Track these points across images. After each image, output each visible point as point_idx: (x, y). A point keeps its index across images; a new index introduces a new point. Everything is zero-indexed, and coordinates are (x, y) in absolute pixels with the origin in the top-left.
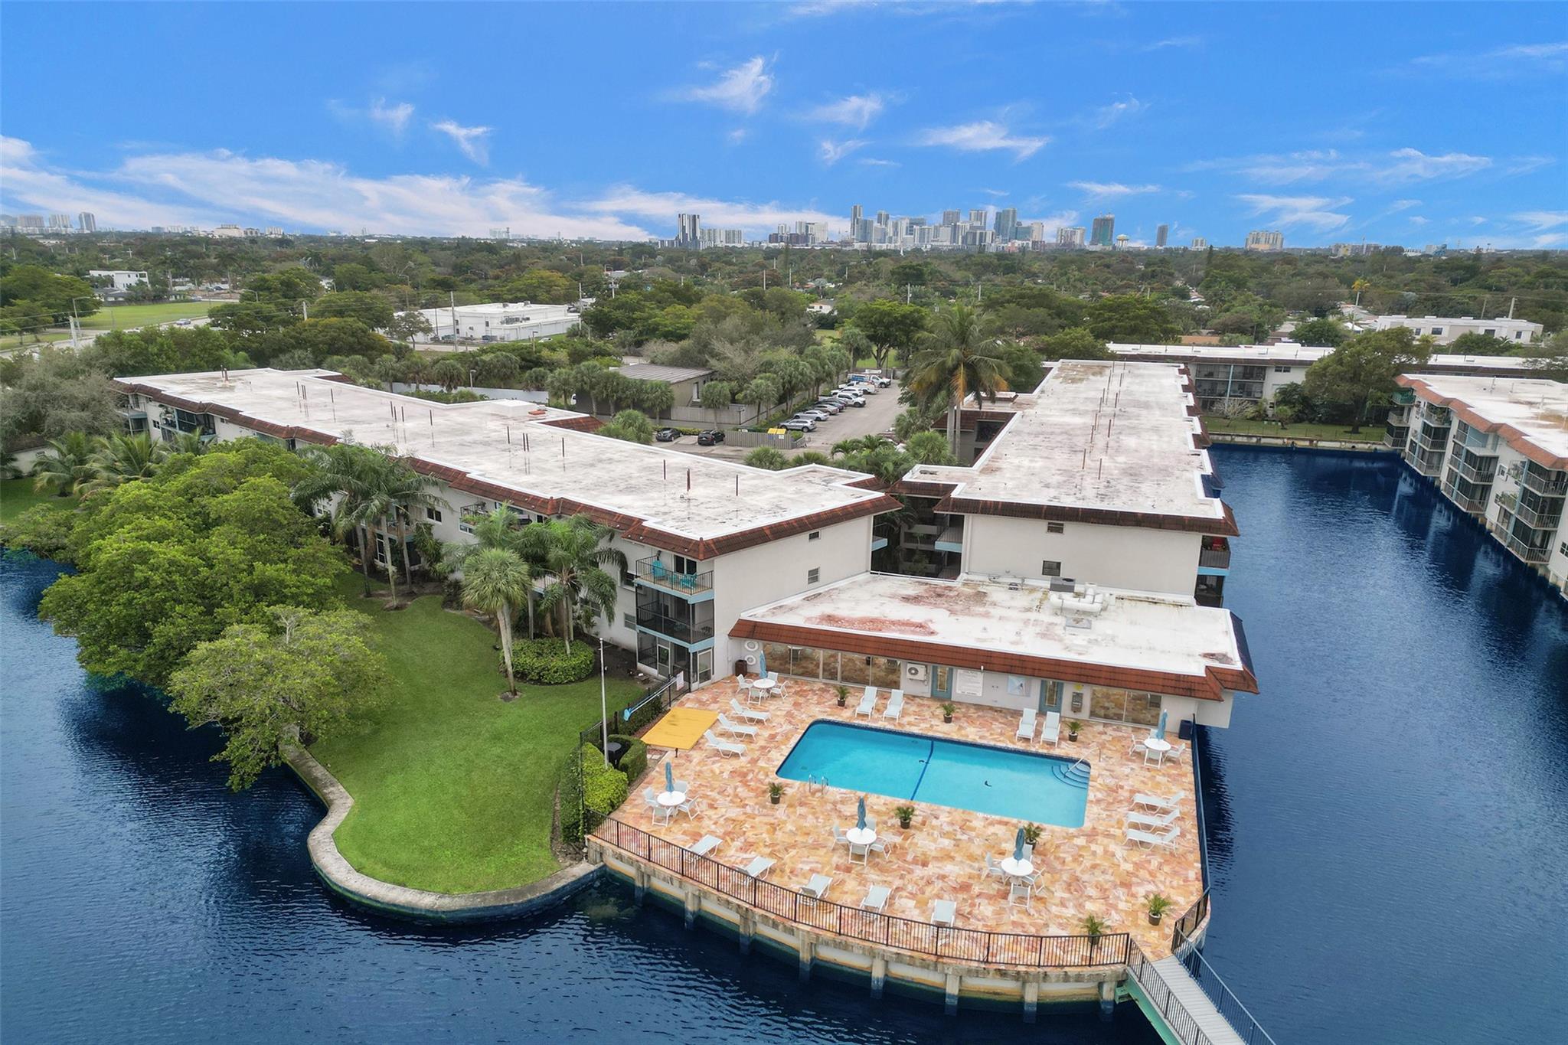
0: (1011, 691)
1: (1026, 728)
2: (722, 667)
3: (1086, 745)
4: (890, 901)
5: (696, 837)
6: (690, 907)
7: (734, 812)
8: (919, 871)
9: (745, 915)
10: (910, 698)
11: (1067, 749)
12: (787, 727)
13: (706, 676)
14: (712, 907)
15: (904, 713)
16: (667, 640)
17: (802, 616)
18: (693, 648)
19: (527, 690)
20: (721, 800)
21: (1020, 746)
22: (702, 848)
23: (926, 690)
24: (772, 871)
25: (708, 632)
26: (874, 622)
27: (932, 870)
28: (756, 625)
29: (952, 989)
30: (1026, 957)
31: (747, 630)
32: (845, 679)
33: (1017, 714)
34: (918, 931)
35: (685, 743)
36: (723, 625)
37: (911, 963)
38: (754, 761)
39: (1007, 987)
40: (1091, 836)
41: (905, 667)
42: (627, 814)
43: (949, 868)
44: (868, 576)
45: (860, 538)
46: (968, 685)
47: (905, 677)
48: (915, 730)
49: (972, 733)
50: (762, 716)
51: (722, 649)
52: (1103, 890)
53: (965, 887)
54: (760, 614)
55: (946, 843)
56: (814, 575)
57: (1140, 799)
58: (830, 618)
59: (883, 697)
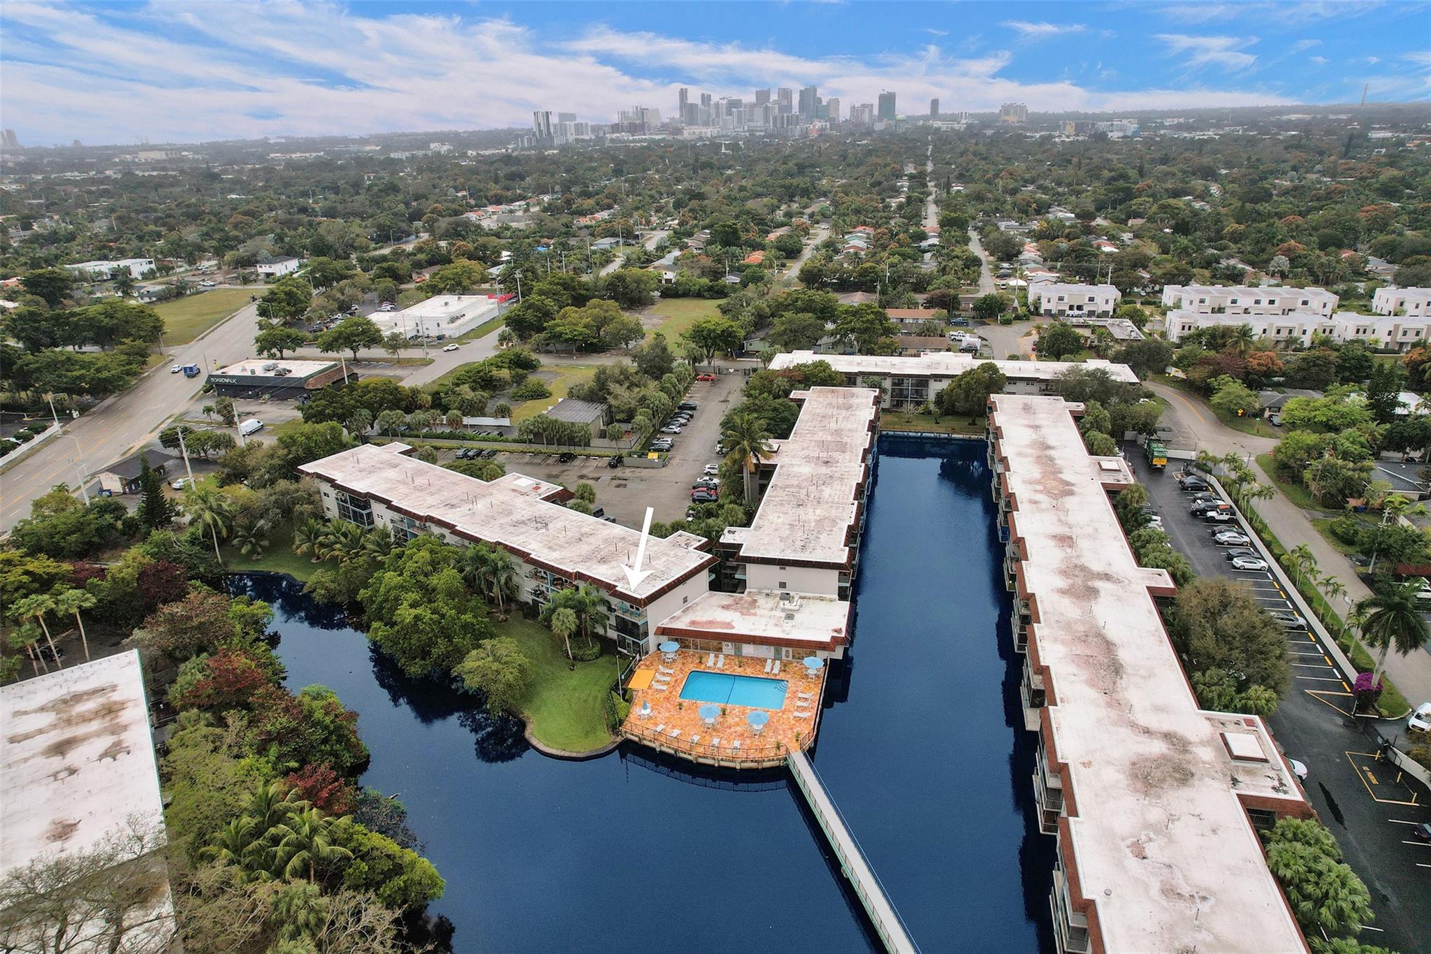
0: (766, 652)
1: (768, 669)
2: (652, 648)
3: (789, 673)
4: (719, 743)
5: (656, 725)
6: (658, 750)
7: (667, 714)
8: (728, 731)
9: (676, 751)
10: (727, 656)
11: (782, 676)
12: (681, 675)
13: (647, 653)
14: (665, 749)
15: (724, 665)
16: (629, 639)
17: (682, 624)
18: (641, 643)
19: (579, 665)
20: (662, 710)
21: (765, 676)
22: (659, 729)
23: (732, 652)
24: (681, 734)
25: (646, 634)
26: (711, 623)
27: (732, 730)
28: (664, 629)
29: (738, 767)
30: (758, 756)
31: (663, 631)
32: (701, 648)
33: (765, 660)
34: (727, 751)
35: (645, 687)
36: (652, 631)
37: (726, 761)
38: (671, 693)
39: (754, 765)
40: (783, 712)
41: (724, 643)
42: (632, 717)
43: (738, 729)
44: (709, 593)
45: (705, 577)
46: (748, 650)
47: (724, 648)
48: (728, 672)
49: (749, 672)
50: (671, 671)
51: (652, 640)
52: (784, 731)
53: (742, 735)
54: (666, 623)
55: (737, 719)
56: (685, 600)
57: (800, 695)
58: (693, 623)
59: (716, 657)
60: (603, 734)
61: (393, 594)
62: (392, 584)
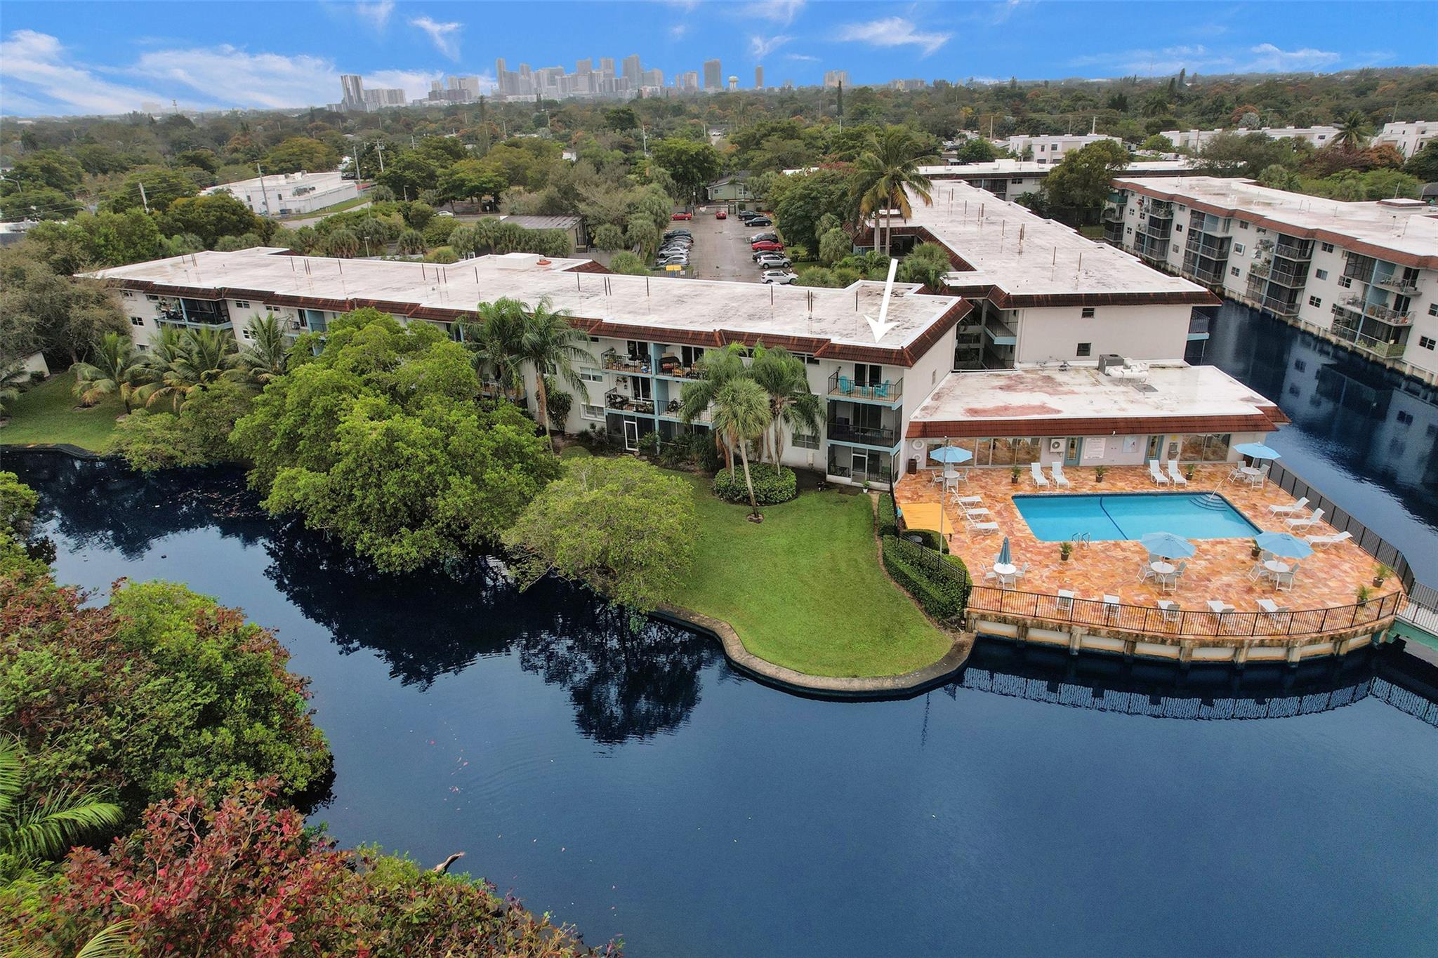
1: (1160, 477)
2: (902, 467)
12: (1000, 505)
15: (1070, 480)
16: (865, 448)
18: (893, 451)
19: (765, 511)
28: (925, 425)
29: (1295, 657)
31: (922, 430)
33: (1133, 467)
36: (904, 428)
41: (1048, 443)
44: (951, 375)
46: (1095, 450)
47: (1050, 448)
48: (1084, 492)
50: (976, 499)
51: (903, 451)
56: (934, 377)
58: (974, 411)
60: (925, 632)
61: (320, 403)
62: (316, 382)
